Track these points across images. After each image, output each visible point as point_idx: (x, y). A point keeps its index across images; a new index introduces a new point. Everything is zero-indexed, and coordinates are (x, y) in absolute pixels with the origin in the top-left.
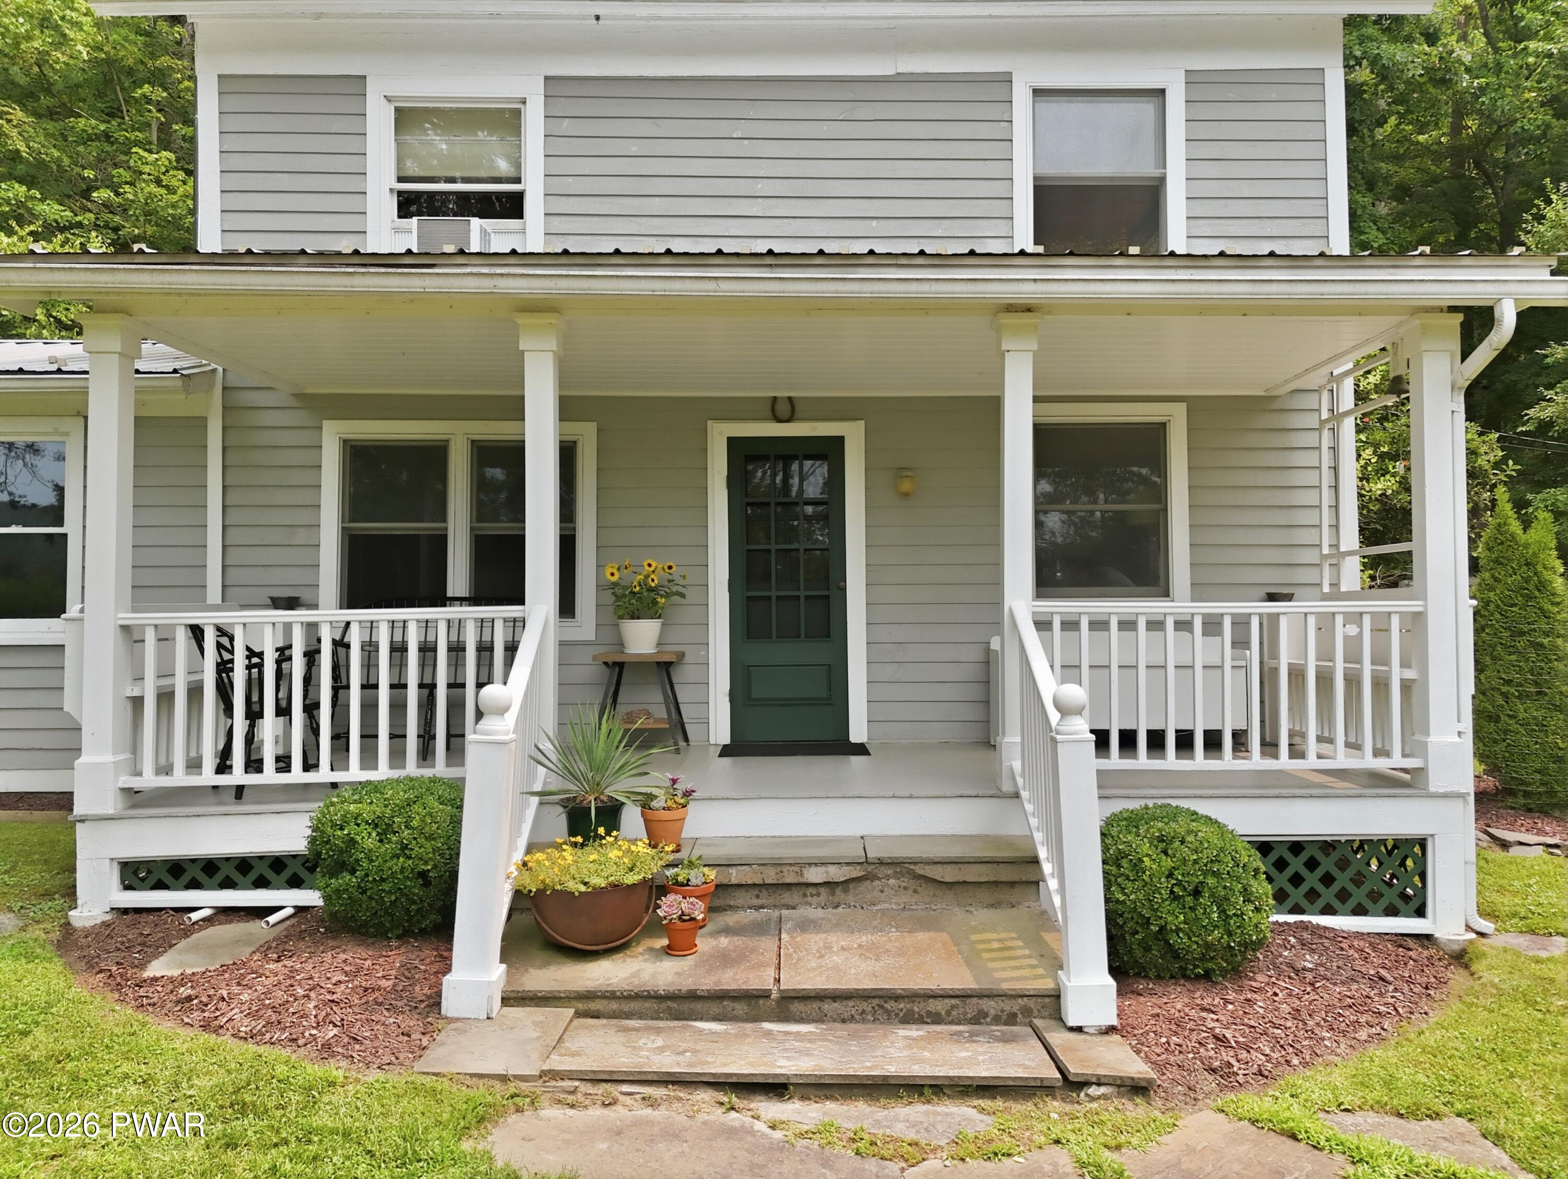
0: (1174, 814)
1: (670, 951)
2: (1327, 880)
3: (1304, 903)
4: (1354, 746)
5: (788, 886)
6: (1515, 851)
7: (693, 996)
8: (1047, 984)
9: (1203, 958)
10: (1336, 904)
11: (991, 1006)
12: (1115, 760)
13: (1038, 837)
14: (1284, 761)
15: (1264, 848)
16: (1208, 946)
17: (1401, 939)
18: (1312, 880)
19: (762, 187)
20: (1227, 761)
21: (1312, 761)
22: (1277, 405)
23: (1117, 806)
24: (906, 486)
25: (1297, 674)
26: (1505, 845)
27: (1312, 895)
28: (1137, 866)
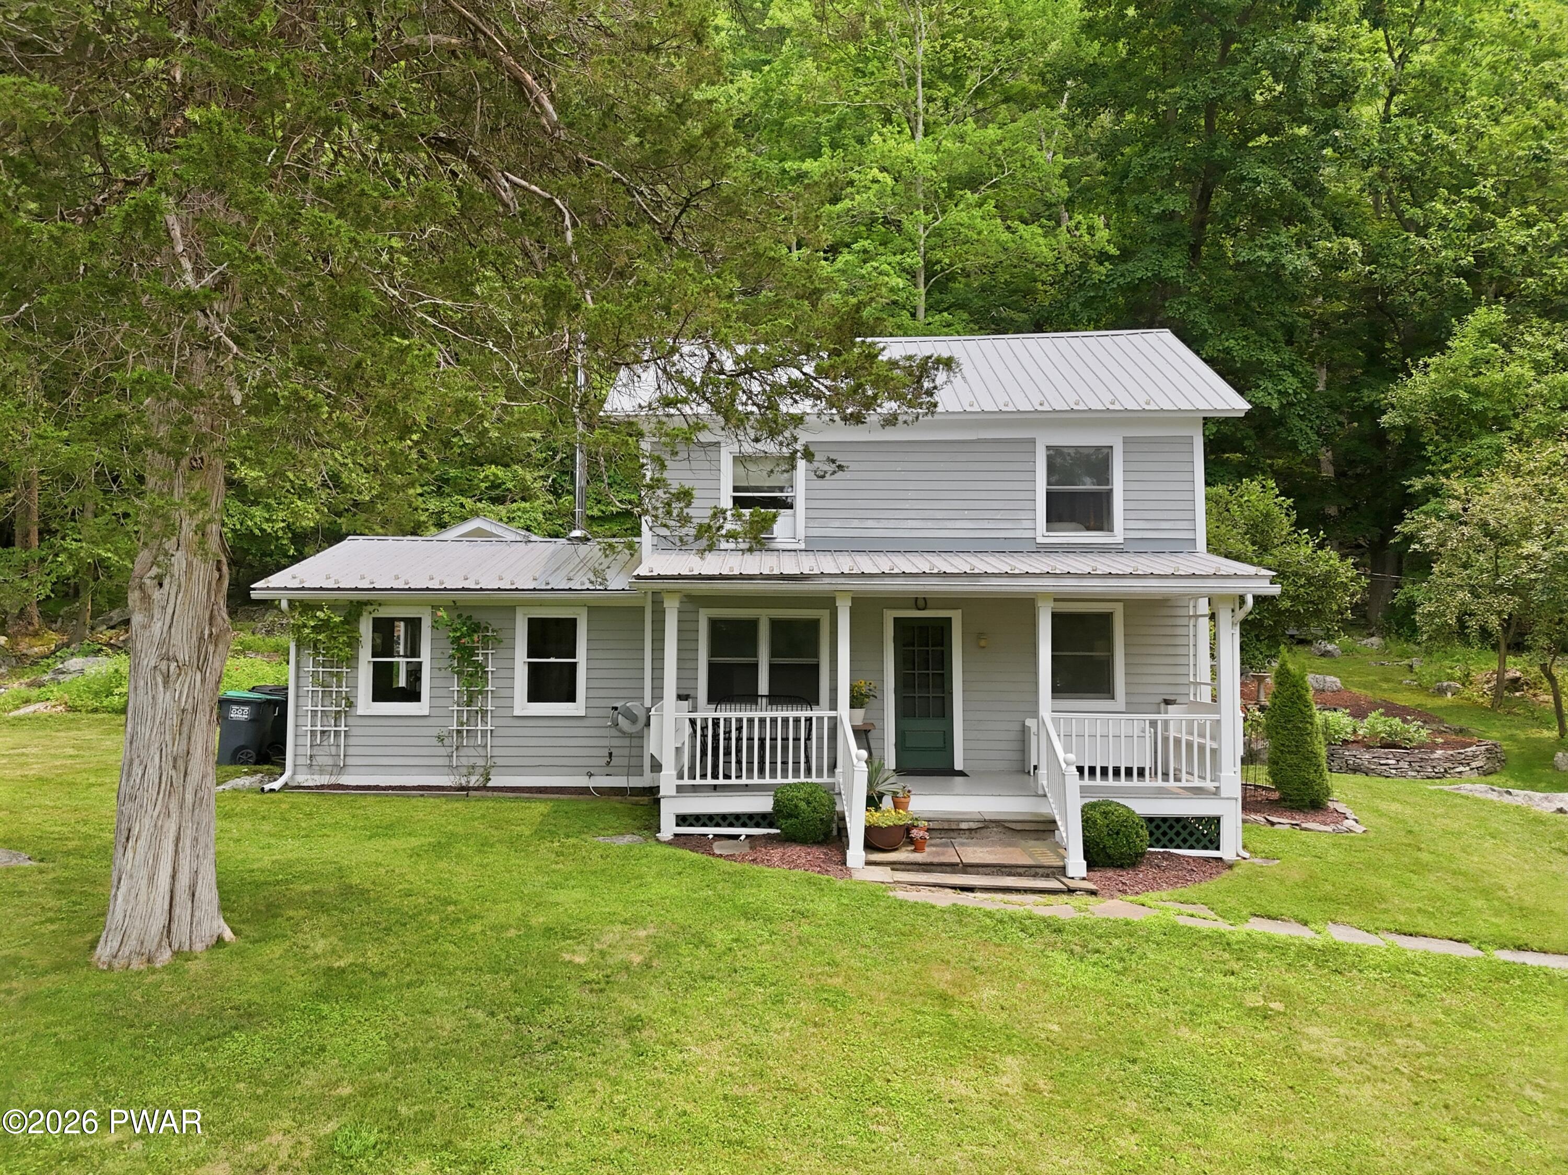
0: (1110, 804)
1: (915, 851)
2: (1178, 834)
3: (1168, 844)
4: (1202, 778)
5: (953, 830)
6: (1277, 827)
7: (932, 864)
8: (1061, 864)
9: (1120, 858)
10: (1181, 844)
11: (1040, 871)
12: (1087, 781)
13: (1055, 811)
14: (1171, 783)
15: (1150, 820)
16: (1122, 853)
17: (1207, 860)
18: (1171, 834)
19: (910, 495)
20: (1147, 782)
21: (1184, 784)
22: (1170, 604)
23: (1087, 801)
24: (983, 643)
25: (1178, 741)
26: (1273, 824)
27: (1171, 841)
28: (1095, 822)
